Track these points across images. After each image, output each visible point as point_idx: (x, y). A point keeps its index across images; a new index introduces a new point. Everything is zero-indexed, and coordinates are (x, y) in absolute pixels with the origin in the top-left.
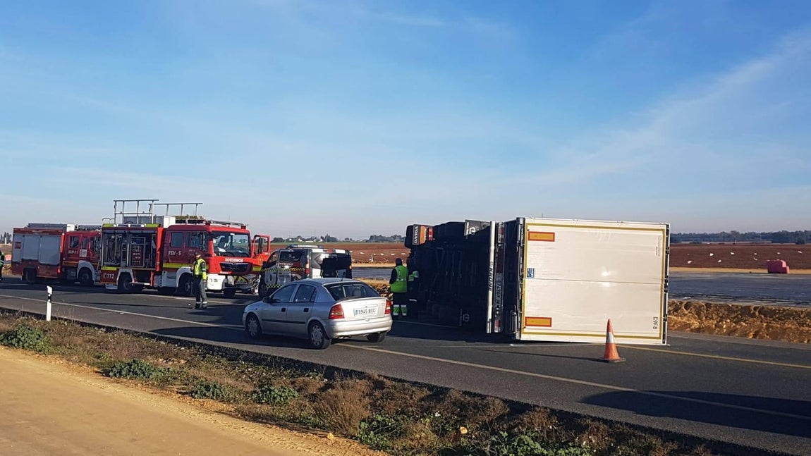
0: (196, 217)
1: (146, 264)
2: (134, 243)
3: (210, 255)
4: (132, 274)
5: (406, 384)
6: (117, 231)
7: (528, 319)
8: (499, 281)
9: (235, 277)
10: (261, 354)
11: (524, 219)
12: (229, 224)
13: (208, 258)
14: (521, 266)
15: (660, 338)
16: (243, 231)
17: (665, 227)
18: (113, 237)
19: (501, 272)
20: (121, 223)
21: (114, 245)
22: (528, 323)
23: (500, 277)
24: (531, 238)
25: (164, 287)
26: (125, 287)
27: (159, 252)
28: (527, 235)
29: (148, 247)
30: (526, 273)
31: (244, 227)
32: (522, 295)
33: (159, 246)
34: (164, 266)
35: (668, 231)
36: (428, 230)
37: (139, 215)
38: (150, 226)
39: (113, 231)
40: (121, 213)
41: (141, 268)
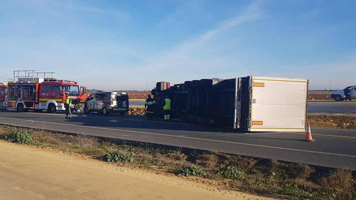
0: (53, 79)
1: (30, 99)
2: (25, 90)
3: (63, 95)
4: (24, 103)
5: (239, 157)
6: (16, 85)
7: (253, 122)
8: (239, 105)
9: (74, 104)
10: (136, 141)
11: (252, 77)
12: (70, 81)
13: (62, 96)
14: (251, 98)
15: (304, 129)
16: (75, 85)
17: (307, 81)
18: (13, 87)
19: (240, 101)
20: (17, 81)
21: (14, 91)
22: (253, 124)
23: (240, 103)
24: (255, 85)
25: (40, 109)
26: (20, 109)
27: (37, 94)
28: (253, 84)
29: (32, 92)
30: (252, 101)
31: (76, 83)
32: (251, 111)
33: (37, 91)
34: (40, 100)
35: (308, 82)
36: (167, 84)
37: (26, 77)
38: (32, 82)
39: (13, 85)
40: (17, 77)
41: (29, 101)
